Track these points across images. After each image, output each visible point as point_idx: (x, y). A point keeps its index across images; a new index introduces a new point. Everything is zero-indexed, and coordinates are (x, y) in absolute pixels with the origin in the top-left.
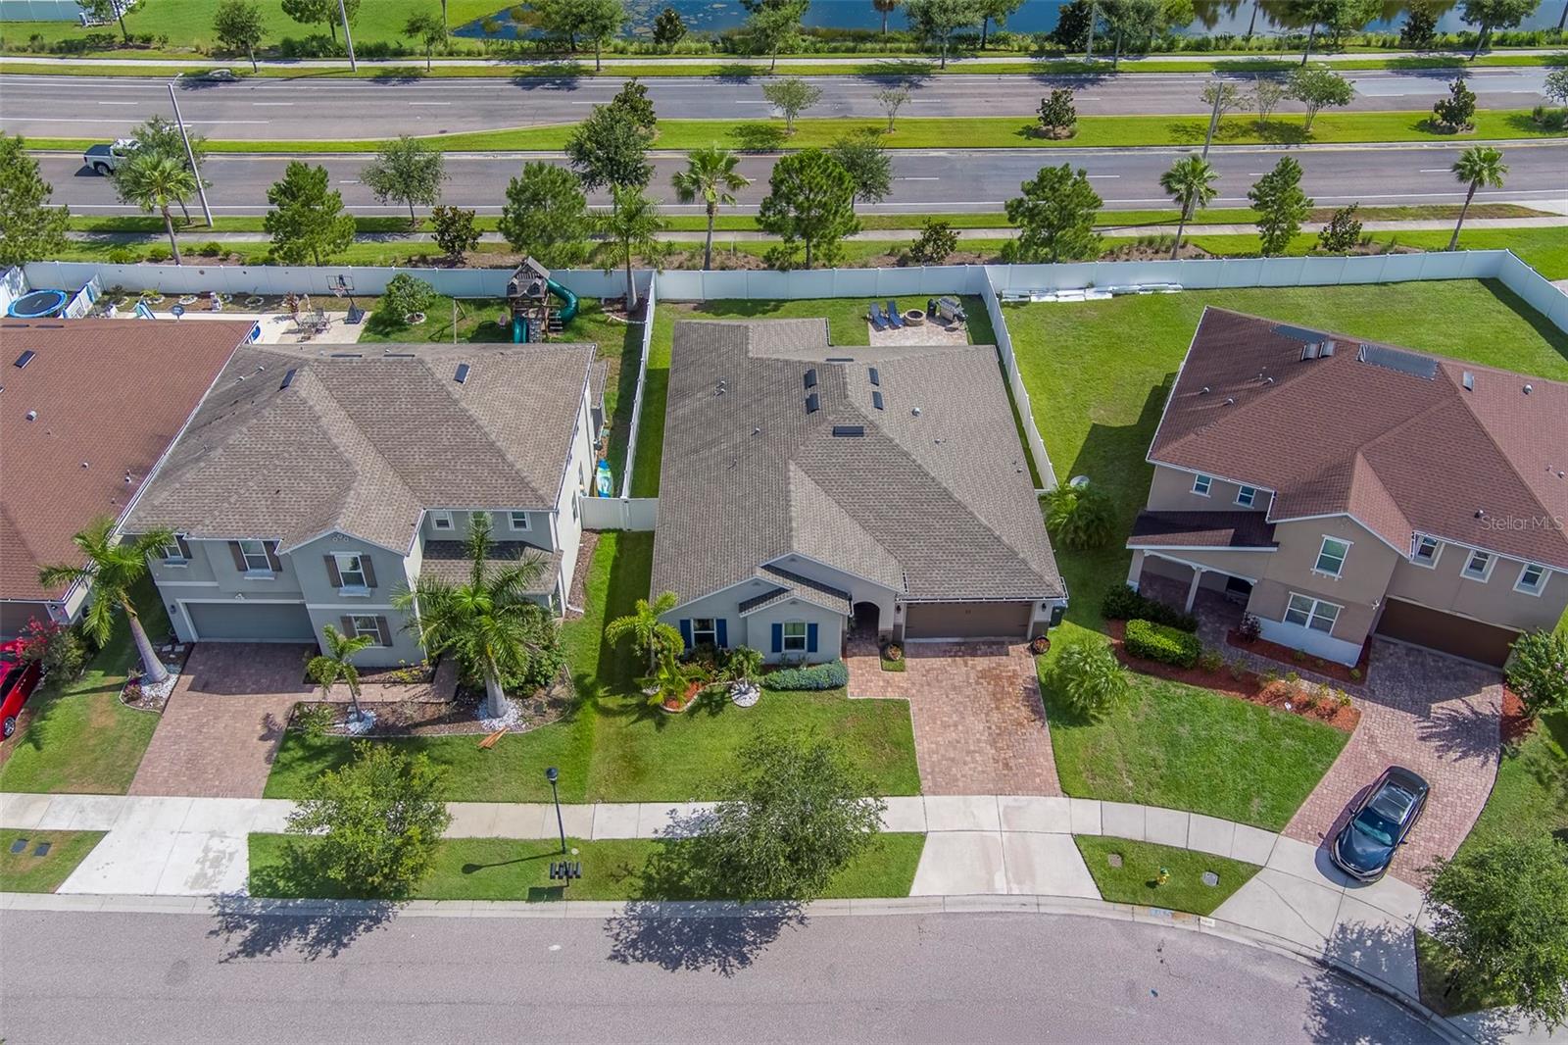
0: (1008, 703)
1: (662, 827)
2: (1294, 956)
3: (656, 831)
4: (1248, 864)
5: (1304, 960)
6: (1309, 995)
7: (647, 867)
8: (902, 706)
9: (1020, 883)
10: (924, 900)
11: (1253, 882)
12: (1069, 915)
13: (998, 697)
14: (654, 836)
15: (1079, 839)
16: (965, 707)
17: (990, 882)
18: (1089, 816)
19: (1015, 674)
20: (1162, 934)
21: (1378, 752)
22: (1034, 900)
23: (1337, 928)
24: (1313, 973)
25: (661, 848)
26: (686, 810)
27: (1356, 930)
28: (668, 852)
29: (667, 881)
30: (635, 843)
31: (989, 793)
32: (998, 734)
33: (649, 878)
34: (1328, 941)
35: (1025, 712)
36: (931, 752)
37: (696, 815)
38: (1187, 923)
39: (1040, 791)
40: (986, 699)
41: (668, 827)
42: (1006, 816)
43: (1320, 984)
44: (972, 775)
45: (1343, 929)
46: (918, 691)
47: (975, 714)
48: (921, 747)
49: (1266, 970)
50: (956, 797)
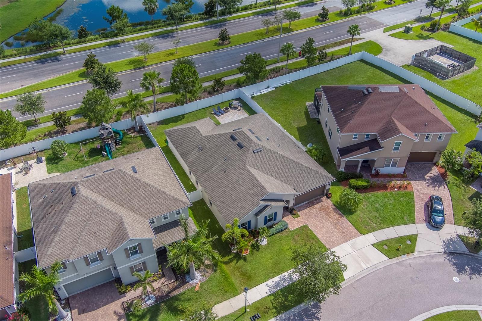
0: (332, 215)
1: (268, 291)
2: (438, 254)
3: (267, 293)
4: (414, 234)
5: (441, 254)
6: (448, 261)
7: (273, 305)
8: (306, 227)
9: (368, 263)
10: (349, 279)
11: (418, 239)
12: (385, 267)
13: (328, 214)
14: (267, 295)
15: (373, 245)
16: (322, 220)
17: (361, 267)
18: (371, 238)
19: (328, 207)
20: (408, 262)
21: (422, 193)
22: (374, 267)
23: (443, 242)
24: (445, 256)
25: (272, 297)
26: (271, 282)
27: (447, 240)
28: (275, 297)
29: (281, 306)
30: (263, 299)
31: (344, 242)
32: (335, 225)
33: (276, 308)
34: (443, 246)
35: (337, 216)
36: (323, 237)
37: (274, 283)
38: (411, 256)
39: (355, 236)
40: (326, 216)
41: (269, 290)
42: (353, 246)
43: (449, 258)
44: (337, 239)
45: (444, 242)
46: (307, 221)
47: (326, 221)
48: (319, 236)
49: (435, 260)
50: (337, 247)
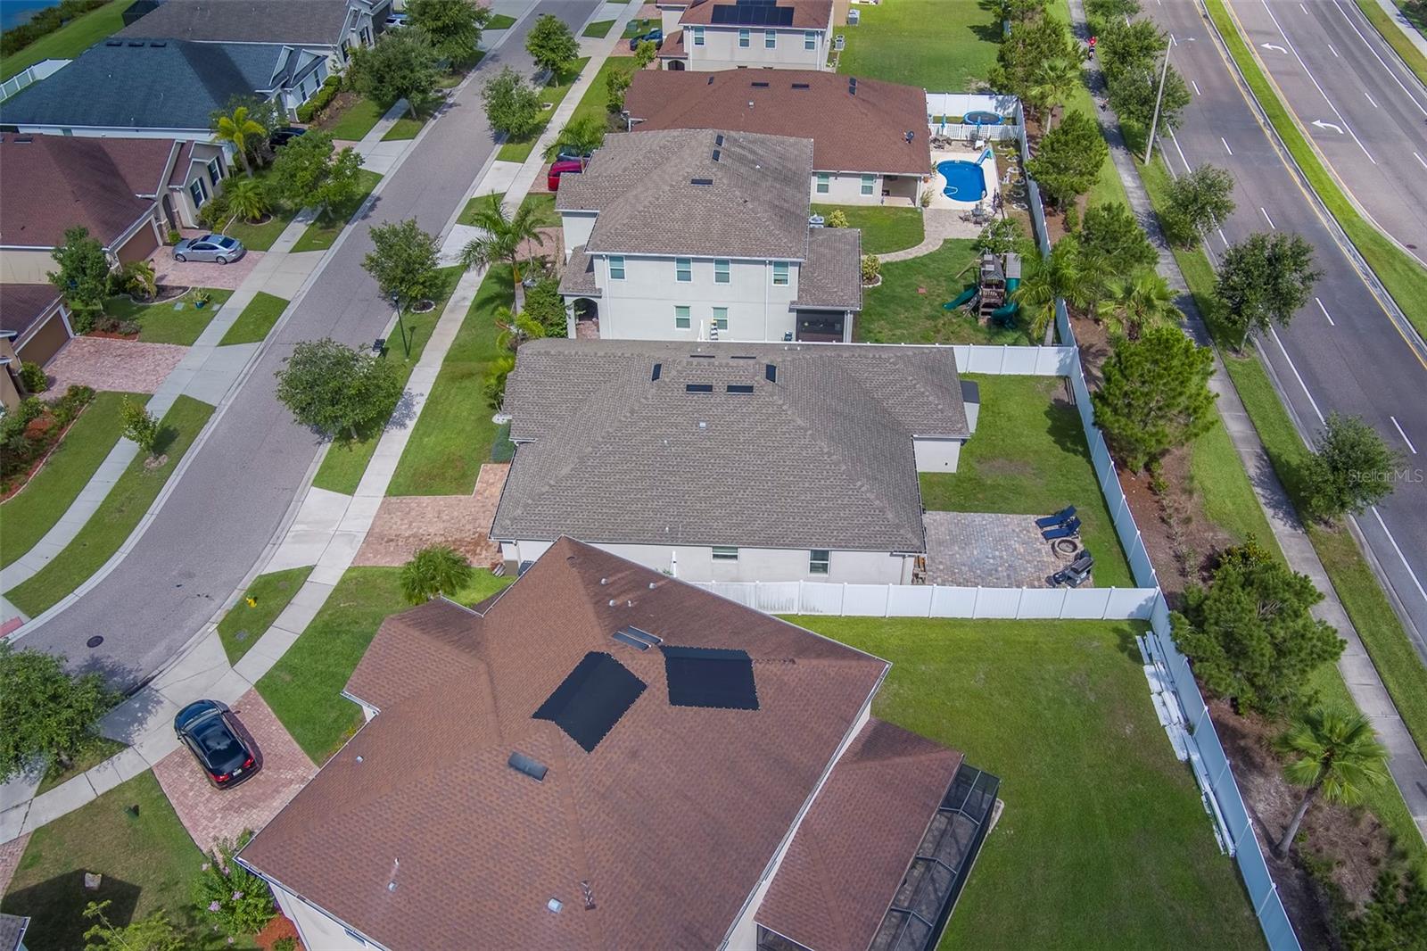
2: (160, 669)
4: (240, 659)
5: (154, 674)
6: (129, 667)
8: (466, 492)
9: (293, 537)
10: (305, 492)
11: (224, 657)
12: (258, 558)
15: (310, 569)
17: (302, 524)
18: (328, 576)
19: (475, 553)
20: (218, 601)
21: (291, 781)
22: (278, 542)
23: (162, 699)
24: (141, 676)
26: (419, 401)
27: (154, 710)
31: (371, 530)
34: (157, 691)
36: (418, 504)
37: (414, 404)
38: (219, 616)
39: (360, 556)
41: (410, 394)
42: (350, 536)
43: (132, 677)
44: (390, 523)
45: (159, 702)
46: (477, 501)
47: (444, 529)
48: (426, 499)
49: (161, 648)
